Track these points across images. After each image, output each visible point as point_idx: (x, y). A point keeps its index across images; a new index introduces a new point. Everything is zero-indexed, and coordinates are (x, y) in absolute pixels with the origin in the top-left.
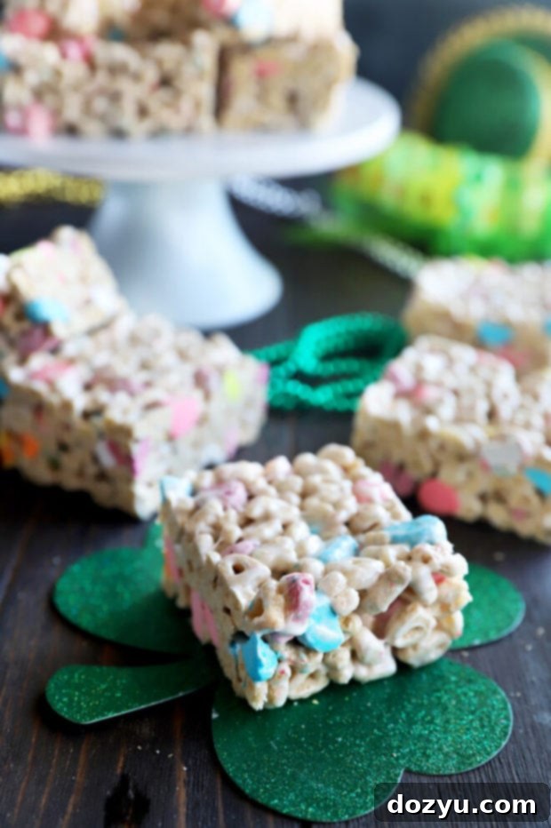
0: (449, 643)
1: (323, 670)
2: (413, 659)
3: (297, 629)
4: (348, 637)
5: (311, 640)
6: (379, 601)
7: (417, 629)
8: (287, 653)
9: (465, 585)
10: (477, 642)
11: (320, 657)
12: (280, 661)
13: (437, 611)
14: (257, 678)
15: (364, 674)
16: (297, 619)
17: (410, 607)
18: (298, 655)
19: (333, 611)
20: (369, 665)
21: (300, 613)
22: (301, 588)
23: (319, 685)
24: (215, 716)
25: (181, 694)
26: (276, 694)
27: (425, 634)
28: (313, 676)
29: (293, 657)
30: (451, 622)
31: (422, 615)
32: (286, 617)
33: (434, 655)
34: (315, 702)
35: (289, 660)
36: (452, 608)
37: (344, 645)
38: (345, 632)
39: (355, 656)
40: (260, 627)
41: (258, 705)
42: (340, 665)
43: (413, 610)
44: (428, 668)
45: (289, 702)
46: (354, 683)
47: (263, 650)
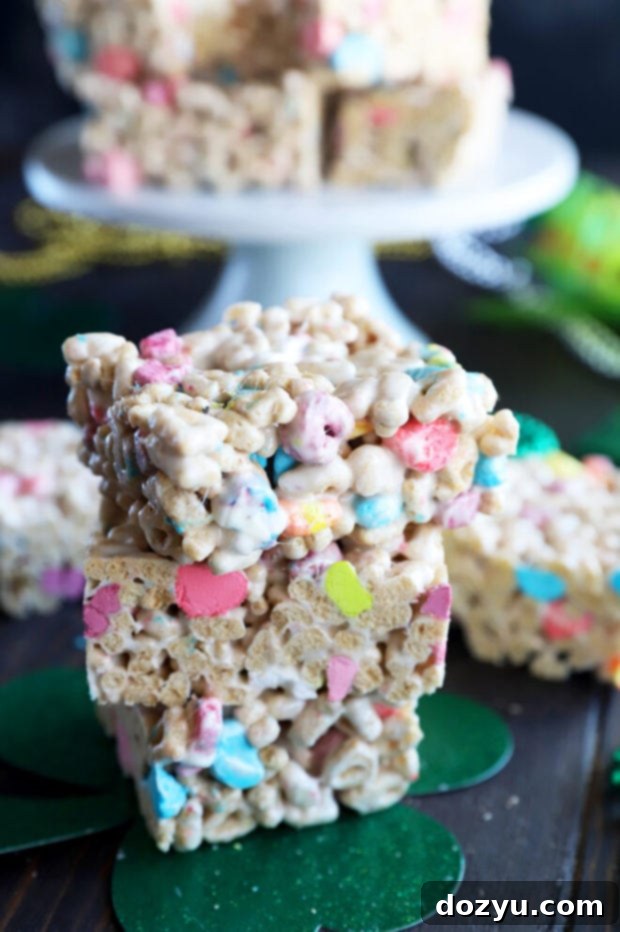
0: (405, 786)
1: (246, 809)
2: (359, 803)
3: (204, 761)
4: (271, 774)
5: (220, 773)
6: (304, 732)
7: (358, 768)
8: (197, 787)
9: (415, 719)
10: (444, 787)
11: (237, 794)
12: (189, 796)
13: (384, 749)
14: (159, 814)
15: (296, 817)
16: (200, 748)
17: (347, 743)
18: (210, 791)
19: (248, 742)
20: (302, 807)
21: (203, 742)
22: (204, 714)
23: (244, 828)
24: (121, 856)
25: (89, 831)
26: (186, 835)
27: (369, 775)
28: (235, 816)
29: (204, 793)
30: (403, 760)
31: (362, 752)
32: (188, 746)
33: (386, 800)
34: (238, 847)
35: (199, 796)
36: (402, 746)
37: (269, 782)
38: (267, 768)
39: (285, 796)
40: (160, 755)
41: (164, 846)
42: (263, 805)
43: (352, 746)
44: (379, 815)
45: (205, 845)
46: (284, 827)
47: (164, 783)
